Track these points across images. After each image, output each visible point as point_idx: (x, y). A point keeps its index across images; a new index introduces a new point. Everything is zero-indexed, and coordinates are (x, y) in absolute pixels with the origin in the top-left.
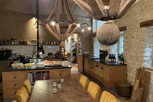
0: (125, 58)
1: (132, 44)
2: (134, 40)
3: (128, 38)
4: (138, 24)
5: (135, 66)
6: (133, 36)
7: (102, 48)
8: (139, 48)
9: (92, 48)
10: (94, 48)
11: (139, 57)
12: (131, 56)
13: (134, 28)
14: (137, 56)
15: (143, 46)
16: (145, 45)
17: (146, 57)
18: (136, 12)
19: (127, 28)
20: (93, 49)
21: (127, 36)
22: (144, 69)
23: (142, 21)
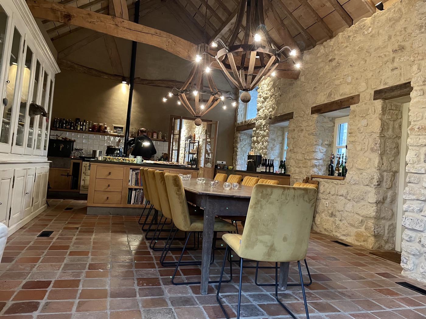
0: (288, 165)
1: (299, 140)
2: (302, 135)
3: (295, 131)
4: (308, 109)
5: (302, 176)
6: (302, 128)
7: (252, 151)
8: (308, 146)
9: (234, 154)
10: (238, 153)
11: (307, 161)
12: (297, 161)
13: (304, 116)
14: (305, 159)
15: (313, 143)
16: (316, 141)
17: (317, 159)
18: (308, 90)
19: (295, 115)
20: (236, 155)
21: (293, 128)
22: (312, 178)
23: (314, 105)
